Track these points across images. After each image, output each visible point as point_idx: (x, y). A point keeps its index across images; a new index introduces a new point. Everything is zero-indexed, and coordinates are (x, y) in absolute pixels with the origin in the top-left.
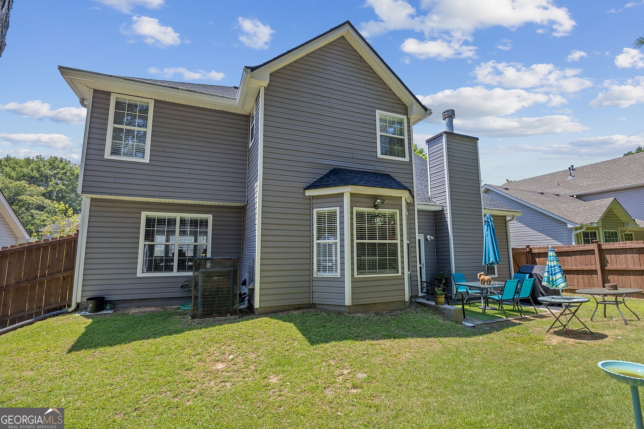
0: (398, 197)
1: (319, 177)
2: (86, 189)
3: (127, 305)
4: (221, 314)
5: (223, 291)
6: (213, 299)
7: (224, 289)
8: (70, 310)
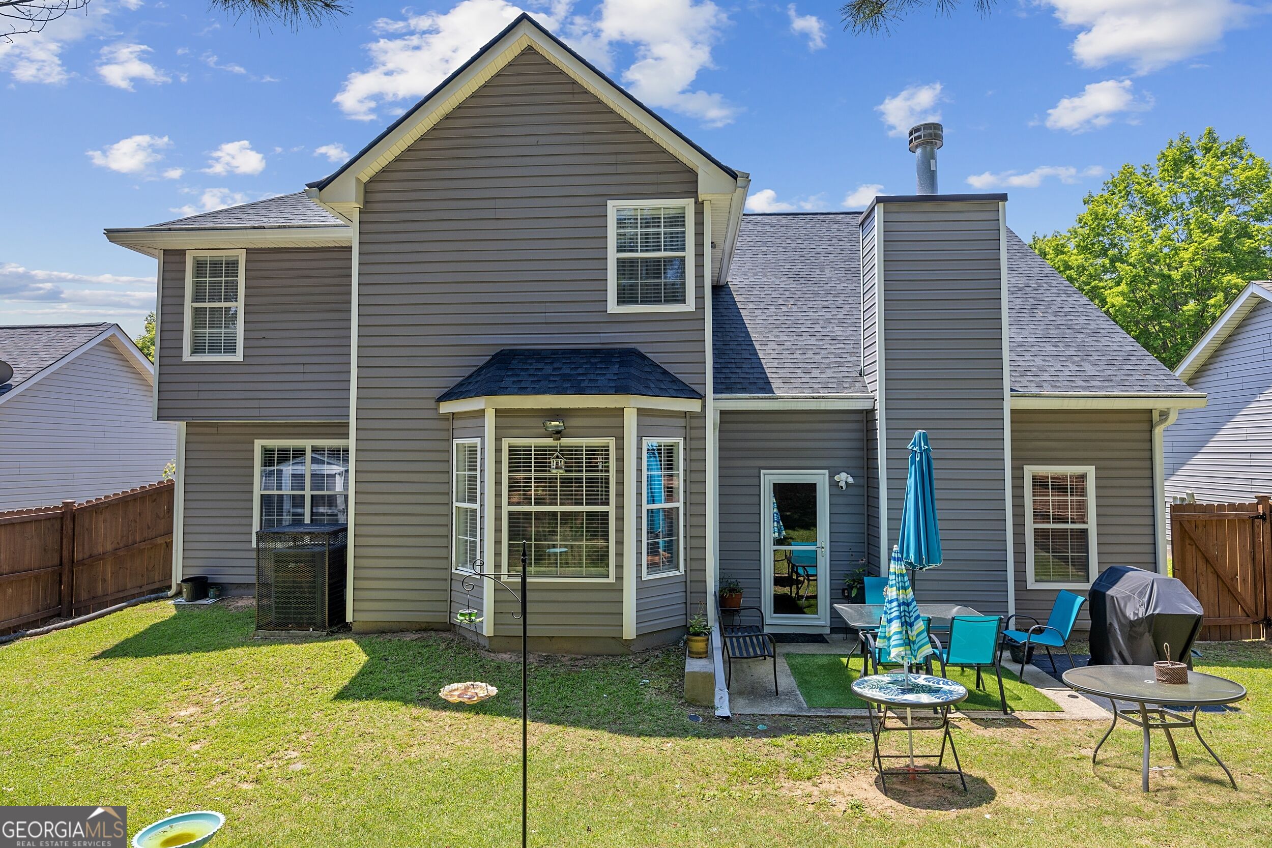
0: (616, 409)
1: (467, 372)
2: (164, 413)
3: (241, 591)
4: (301, 626)
5: (301, 587)
6: (287, 600)
7: (303, 585)
8: (170, 593)
